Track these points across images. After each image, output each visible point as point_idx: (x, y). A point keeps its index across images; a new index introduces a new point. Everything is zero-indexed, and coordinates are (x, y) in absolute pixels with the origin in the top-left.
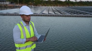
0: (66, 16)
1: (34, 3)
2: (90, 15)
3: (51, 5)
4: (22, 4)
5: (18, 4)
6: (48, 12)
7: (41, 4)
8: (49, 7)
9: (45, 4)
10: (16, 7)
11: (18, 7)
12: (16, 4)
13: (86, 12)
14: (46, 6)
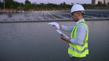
0: (64, 21)
1: (24, 7)
2: (89, 18)
3: (45, 9)
4: (10, 9)
5: (4, 9)
6: (43, 17)
7: (32, 9)
8: (43, 12)
9: (38, 9)
10: (3, 13)
11: (5, 13)
12: (2, 10)
13: (86, 16)
14: (39, 11)
